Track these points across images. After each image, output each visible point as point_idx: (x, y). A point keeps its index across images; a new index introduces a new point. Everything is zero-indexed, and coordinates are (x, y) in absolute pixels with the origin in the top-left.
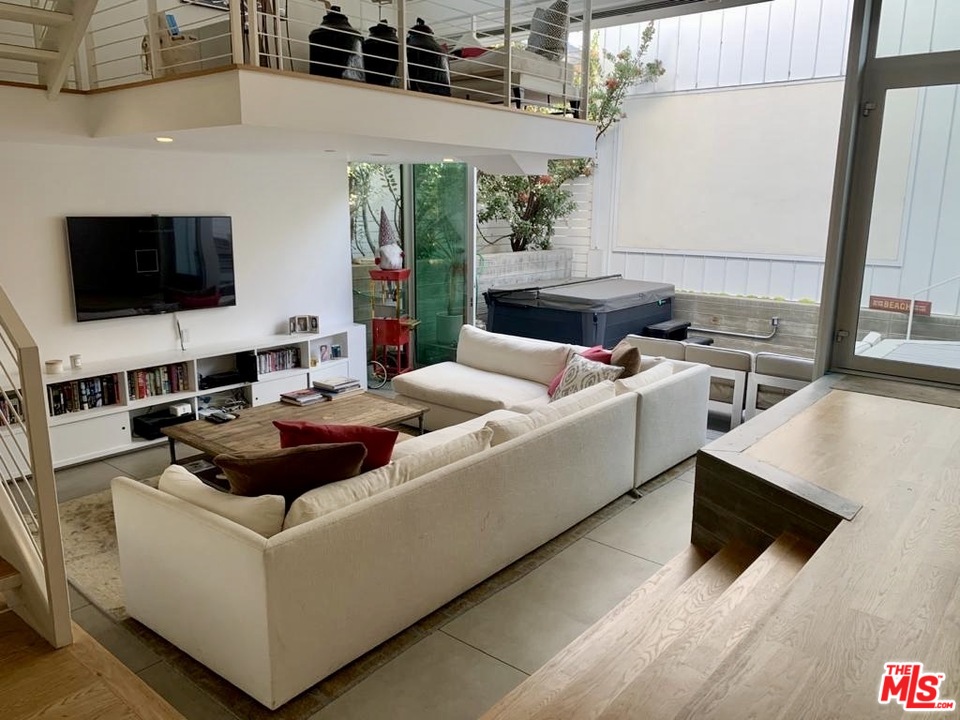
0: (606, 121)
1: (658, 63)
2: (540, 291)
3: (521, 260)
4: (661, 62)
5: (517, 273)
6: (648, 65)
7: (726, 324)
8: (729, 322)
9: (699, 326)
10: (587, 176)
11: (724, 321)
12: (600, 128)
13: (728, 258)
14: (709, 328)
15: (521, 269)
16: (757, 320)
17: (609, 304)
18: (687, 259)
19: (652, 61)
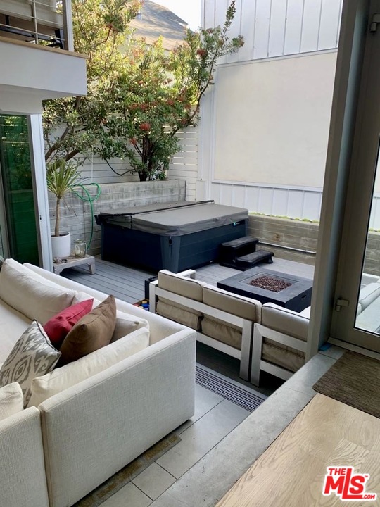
0: (204, 84)
1: (241, 38)
2: (133, 216)
3: (138, 189)
4: (242, 38)
5: (135, 198)
6: (234, 40)
7: (285, 241)
8: (287, 239)
9: (267, 241)
10: (194, 126)
11: (284, 238)
12: (201, 89)
13: (290, 190)
14: (274, 243)
15: (138, 195)
16: (308, 239)
17: (182, 229)
18: (261, 190)
19: (236, 37)
